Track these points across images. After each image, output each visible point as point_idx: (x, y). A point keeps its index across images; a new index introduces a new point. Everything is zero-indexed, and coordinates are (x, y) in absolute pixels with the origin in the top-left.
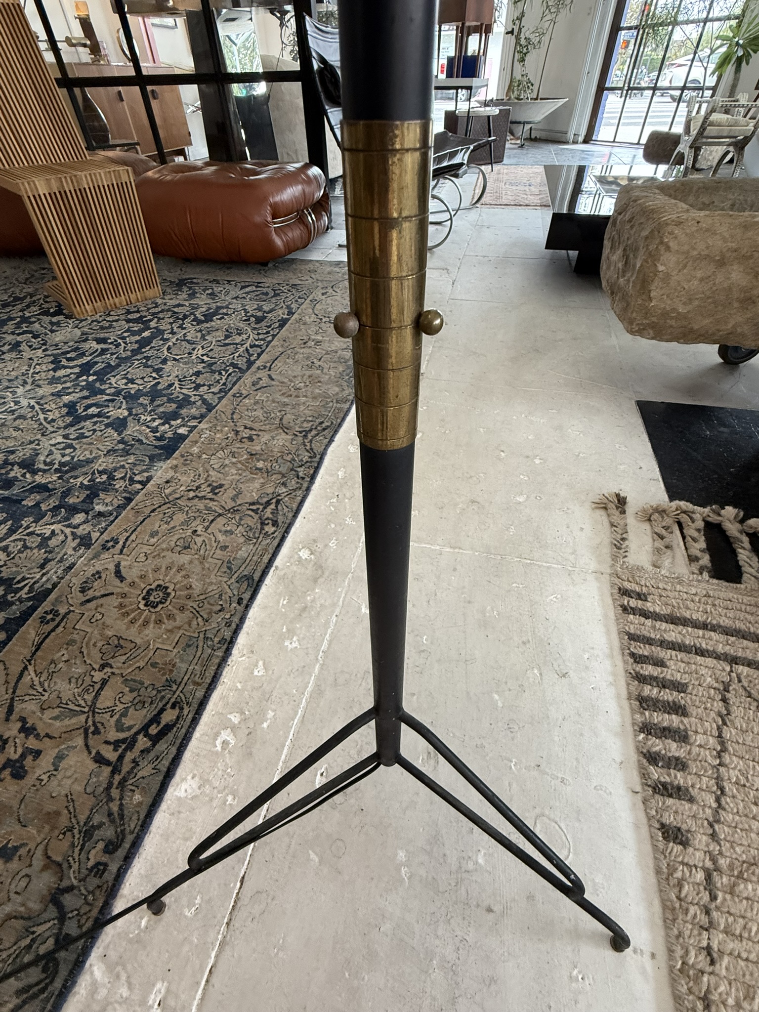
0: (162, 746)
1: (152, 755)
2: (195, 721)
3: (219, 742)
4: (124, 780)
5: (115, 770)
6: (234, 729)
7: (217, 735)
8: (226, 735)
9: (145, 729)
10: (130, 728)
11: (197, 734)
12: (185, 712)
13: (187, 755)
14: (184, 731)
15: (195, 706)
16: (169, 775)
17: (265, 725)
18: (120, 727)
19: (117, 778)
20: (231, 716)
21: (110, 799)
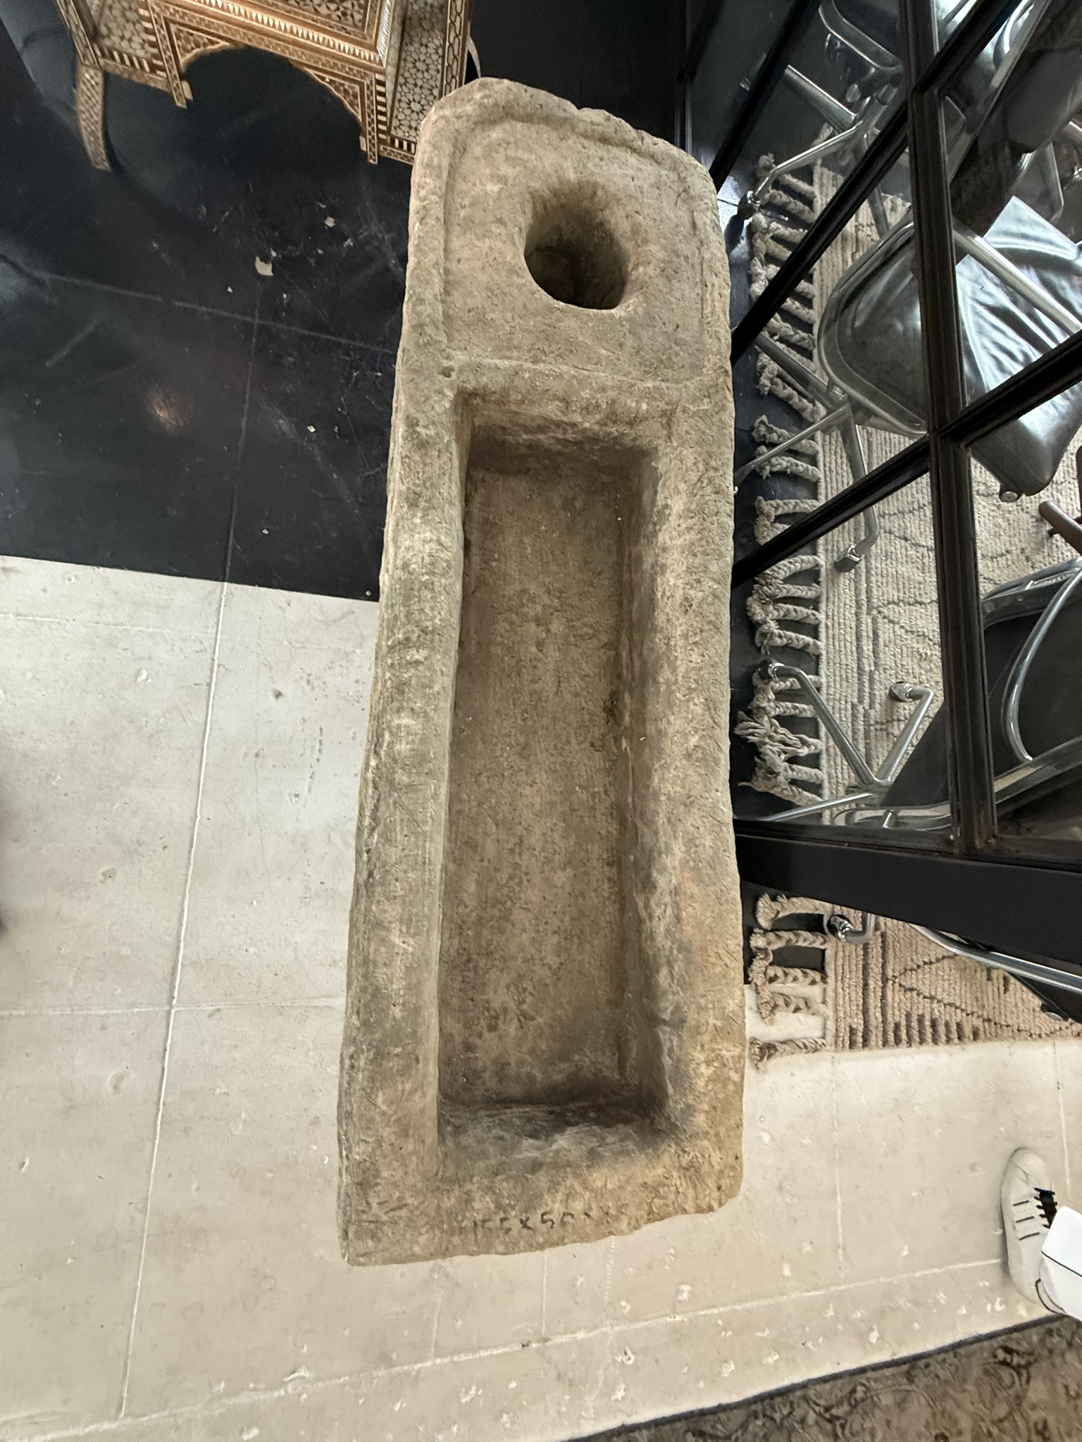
0: (1013, 1346)
1: (1018, 1348)
4: (1032, 1353)
5: (1029, 1364)
7: (1000, 1312)
9: (1010, 1365)
10: (1012, 1376)
11: (1002, 1327)
13: (1011, 1324)
17: (987, 1284)
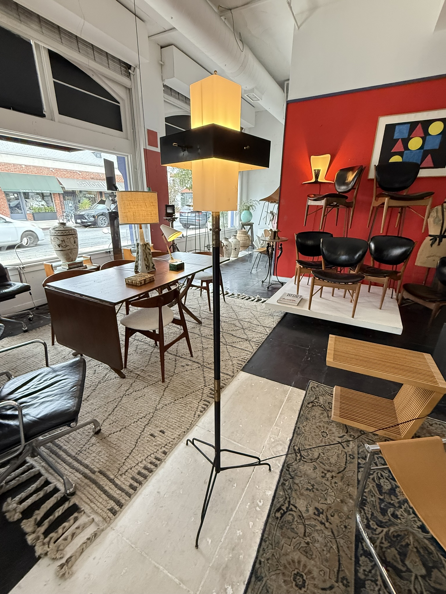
0: (278, 505)
1: (280, 503)
2: (270, 511)
3: (262, 503)
4: (286, 498)
5: (289, 502)
6: (258, 505)
7: (263, 504)
8: (260, 504)
9: (285, 513)
10: (290, 514)
11: (269, 507)
12: (273, 515)
13: (270, 501)
14: (273, 508)
15: (271, 516)
16: (274, 497)
17: (249, 504)
18: (293, 515)
19: (288, 499)
20: (259, 510)
21: (288, 495)
